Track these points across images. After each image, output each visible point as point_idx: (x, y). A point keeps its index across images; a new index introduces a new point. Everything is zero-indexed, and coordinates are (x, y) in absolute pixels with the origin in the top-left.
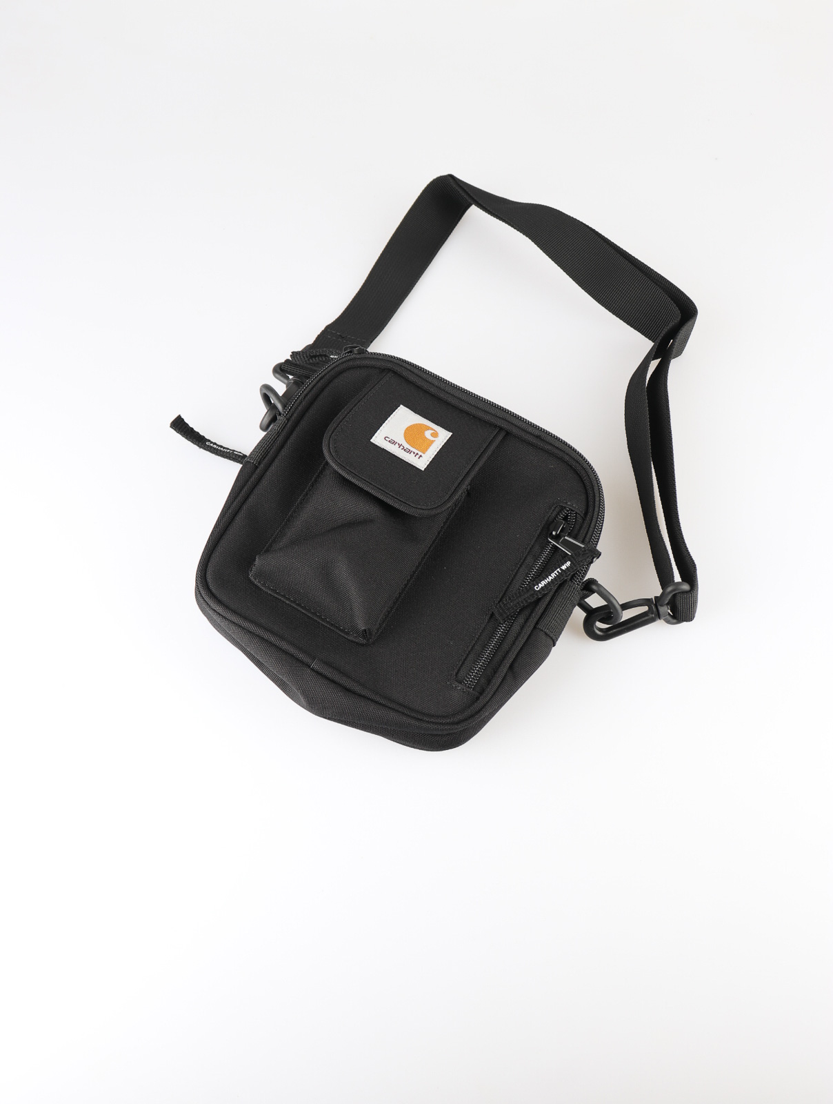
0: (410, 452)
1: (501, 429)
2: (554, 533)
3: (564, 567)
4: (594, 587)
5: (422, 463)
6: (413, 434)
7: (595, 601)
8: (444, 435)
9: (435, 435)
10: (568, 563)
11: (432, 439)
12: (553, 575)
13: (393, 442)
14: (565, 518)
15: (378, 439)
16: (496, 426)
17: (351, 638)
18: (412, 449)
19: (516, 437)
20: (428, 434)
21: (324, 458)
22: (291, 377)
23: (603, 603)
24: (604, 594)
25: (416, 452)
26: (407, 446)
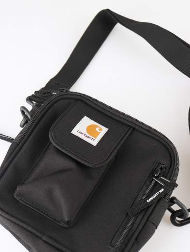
0: (89, 137)
1: (131, 127)
2: (156, 175)
3: (161, 191)
4: (175, 201)
5: (94, 143)
6: (90, 129)
7: (175, 207)
8: (105, 130)
9: (101, 130)
10: (163, 190)
11: (99, 131)
12: (156, 195)
13: (82, 133)
14: (161, 168)
15: (74, 132)
16: (129, 126)
17: (61, 225)
18: (90, 136)
19: (138, 130)
20: (97, 129)
21: (49, 140)
22: (34, 102)
23: (180, 208)
24: (180, 204)
25: (92, 137)
26: (88, 135)
